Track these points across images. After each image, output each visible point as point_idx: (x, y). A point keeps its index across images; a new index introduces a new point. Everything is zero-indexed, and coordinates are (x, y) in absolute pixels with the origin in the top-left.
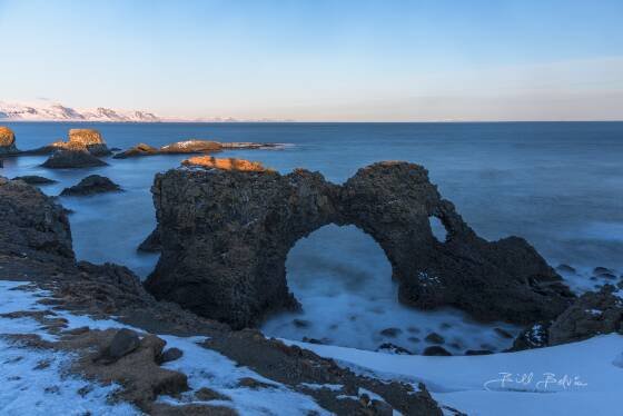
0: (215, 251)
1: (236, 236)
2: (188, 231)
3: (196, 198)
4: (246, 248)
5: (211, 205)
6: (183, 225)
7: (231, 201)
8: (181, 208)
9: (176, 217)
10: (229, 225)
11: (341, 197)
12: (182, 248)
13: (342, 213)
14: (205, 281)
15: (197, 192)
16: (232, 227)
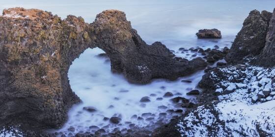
0: (36, 75)
1: (48, 63)
2: (16, 62)
3: (21, 38)
4: (54, 70)
5: (32, 42)
6: (12, 58)
7: (45, 39)
8: (11, 46)
9: (7, 52)
10: (44, 56)
11: (94, 31)
12: (12, 75)
13: (95, 41)
14: (31, 96)
15: (22, 33)
16: (46, 57)
